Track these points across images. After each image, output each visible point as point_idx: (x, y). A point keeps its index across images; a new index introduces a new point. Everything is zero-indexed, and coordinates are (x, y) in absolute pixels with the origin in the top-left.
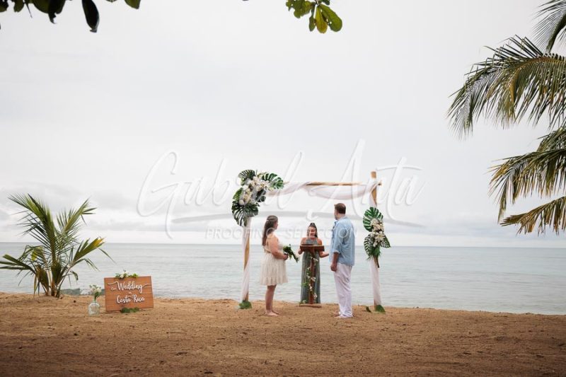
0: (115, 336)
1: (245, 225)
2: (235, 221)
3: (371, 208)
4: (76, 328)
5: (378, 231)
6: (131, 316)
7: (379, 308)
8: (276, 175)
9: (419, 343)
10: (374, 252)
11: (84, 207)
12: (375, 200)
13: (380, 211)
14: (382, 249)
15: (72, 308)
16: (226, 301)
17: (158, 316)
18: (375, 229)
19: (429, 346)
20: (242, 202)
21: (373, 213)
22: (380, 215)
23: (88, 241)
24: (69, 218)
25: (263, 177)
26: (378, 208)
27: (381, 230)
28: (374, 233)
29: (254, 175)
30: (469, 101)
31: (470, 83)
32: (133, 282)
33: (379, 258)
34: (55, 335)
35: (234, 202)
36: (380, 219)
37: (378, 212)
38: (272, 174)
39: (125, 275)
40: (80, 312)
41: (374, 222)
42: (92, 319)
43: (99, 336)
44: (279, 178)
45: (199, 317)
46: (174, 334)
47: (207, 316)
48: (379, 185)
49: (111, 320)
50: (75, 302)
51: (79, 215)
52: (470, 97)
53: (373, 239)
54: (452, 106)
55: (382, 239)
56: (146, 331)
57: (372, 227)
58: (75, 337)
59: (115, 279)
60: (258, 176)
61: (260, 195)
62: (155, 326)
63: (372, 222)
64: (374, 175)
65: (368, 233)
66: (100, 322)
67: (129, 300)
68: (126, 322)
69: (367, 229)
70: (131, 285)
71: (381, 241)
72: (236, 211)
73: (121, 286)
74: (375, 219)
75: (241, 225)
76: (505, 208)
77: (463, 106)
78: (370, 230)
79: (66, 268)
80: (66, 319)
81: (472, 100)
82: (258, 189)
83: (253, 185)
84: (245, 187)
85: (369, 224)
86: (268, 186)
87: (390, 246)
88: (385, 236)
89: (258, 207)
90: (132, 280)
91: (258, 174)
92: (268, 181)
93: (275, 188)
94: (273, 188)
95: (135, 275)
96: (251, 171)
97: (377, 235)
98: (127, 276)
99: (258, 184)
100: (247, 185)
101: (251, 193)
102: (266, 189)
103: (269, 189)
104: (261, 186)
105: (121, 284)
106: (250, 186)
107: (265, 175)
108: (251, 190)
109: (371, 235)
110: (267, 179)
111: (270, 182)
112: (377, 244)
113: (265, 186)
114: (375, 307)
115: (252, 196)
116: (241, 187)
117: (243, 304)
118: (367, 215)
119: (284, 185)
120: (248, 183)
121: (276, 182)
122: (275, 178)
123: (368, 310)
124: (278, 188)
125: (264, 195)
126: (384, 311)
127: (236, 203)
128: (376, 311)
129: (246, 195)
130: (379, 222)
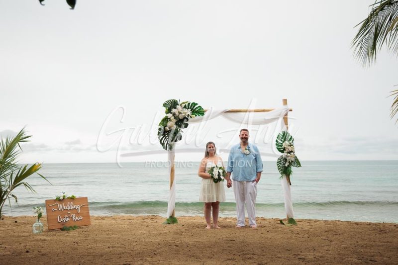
0: (63, 252)
2: (161, 145)
3: (283, 132)
4: (25, 246)
5: (290, 152)
6: (72, 233)
7: (291, 221)
8: (197, 104)
9: (330, 252)
10: (286, 171)
11: (21, 135)
12: (286, 123)
14: (292, 167)
15: (14, 228)
16: (153, 217)
17: (96, 232)
18: (287, 150)
19: (339, 254)
20: (167, 128)
21: (285, 136)
23: (26, 166)
24: (7, 146)
25: (185, 106)
26: (289, 132)
27: (292, 151)
28: (286, 154)
29: (177, 104)
30: (373, 30)
31: (374, 13)
32: (71, 203)
33: (291, 176)
34: (8, 253)
35: (159, 129)
36: (291, 142)
37: (289, 135)
38: (194, 103)
39: (64, 197)
40: (24, 232)
41: (286, 144)
42: (39, 237)
43: (49, 252)
44: (199, 106)
45: (134, 232)
46: (115, 248)
47: (140, 232)
48: (291, 111)
49: (55, 238)
50: (16, 222)
51: (15, 144)
52: (374, 27)
53: (285, 160)
54: (357, 36)
56: (89, 247)
57: (284, 149)
58: (27, 254)
59: (55, 201)
60: (181, 105)
61: (182, 122)
62: (96, 241)
63: (284, 144)
64: (285, 101)
65: (281, 154)
66: (46, 240)
67: (69, 219)
68: (69, 239)
69: (280, 151)
70: (70, 206)
71: (292, 162)
72: (161, 137)
73: (61, 206)
74: (286, 142)
75: (166, 149)
77: (368, 35)
78: (282, 152)
79: (6, 191)
80: (14, 239)
81: (376, 29)
82: (181, 117)
83: (177, 114)
84: (170, 115)
85: (282, 146)
86: (190, 114)
87: (300, 166)
88: (296, 157)
89: (181, 133)
90: (71, 201)
91: (180, 103)
92: (190, 110)
93: (196, 116)
94: (194, 116)
95: (73, 196)
96: (175, 100)
97: (289, 156)
98: (66, 198)
99: (181, 112)
100: (171, 113)
101: (175, 121)
102: (188, 117)
103: (191, 117)
104: (183, 115)
105: (61, 205)
106: (174, 115)
107: (187, 104)
108: (175, 118)
109: (284, 156)
110: (188, 108)
111: (191, 111)
112: (288, 164)
113: (187, 114)
114: (287, 220)
115: (176, 123)
116: (166, 115)
117: (170, 220)
118: (279, 138)
119: (205, 113)
120: (172, 111)
121: (197, 110)
122: (196, 106)
123: (281, 222)
124: (199, 115)
125: (187, 122)
126: (296, 224)
127: (162, 130)
128: (288, 223)
129: (170, 122)
130: (290, 145)
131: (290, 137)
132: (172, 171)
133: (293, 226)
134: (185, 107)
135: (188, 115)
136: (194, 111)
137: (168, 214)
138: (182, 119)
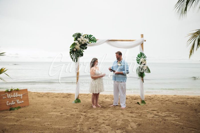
1: (77, 61)
2: (72, 59)
3: (141, 53)
5: (144, 65)
7: (143, 102)
10: (141, 75)
12: (143, 49)
14: (145, 73)
18: (143, 63)
20: (75, 49)
21: (141, 55)
22: (145, 57)
26: (144, 53)
27: (146, 64)
28: (142, 65)
29: (81, 36)
32: (17, 93)
35: (70, 50)
36: (145, 58)
38: (90, 35)
39: (11, 91)
44: (94, 37)
48: (145, 41)
53: (142, 69)
55: (146, 68)
57: (141, 63)
59: (5, 92)
60: (83, 36)
61: (84, 46)
64: (142, 36)
65: (139, 65)
67: (14, 103)
70: (16, 95)
71: (145, 70)
72: (72, 54)
74: (142, 59)
75: (74, 61)
76: (193, 53)
82: (83, 43)
83: (81, 41)
84: (76, 42)
85: (140, 61)
86: (88, 41)
87: (150, 72)
88: (148, 67)
89: (83, 52)
90: (16, 92)
91: (83, 35)
92: (88, 39)
93: (92, 42)
94: (90, 42)
95: (18, 89)
96: (79, 33)
97: (144, 67)
98: (13, 90)
99: (83, 40)
100: (77, 41)
101: (79, 45)
103: (89, 43)
104: (84, 42)
105: (9, 95)
106: (79, 41)
107: (86, 36)
108: (80, 43)
109: (141, 67)
110: (87, 38)
111: (89, 39)
112: (143, 71)
113: (86, 41)
114: (141, 101)
115: (80, 46)
116: (74, 42)
117: (76, 101)
118: (138, 56)
119: (97, 41)
120: (78, 40)
121: (92, 39)
122: (92, 37)
123: (138, 103)
124: (93, 42)
125: (86, 46)
126: (145, 103)
127: (72, 50)
128: (141, 103)
129: (77, 46)
130: (144, 60)
131: (144, 56)
133: (145, 105)
134: (85, 37)
135: (87, 42)
136: (90, 40)
137: (76, 98)
138: (83, 44)
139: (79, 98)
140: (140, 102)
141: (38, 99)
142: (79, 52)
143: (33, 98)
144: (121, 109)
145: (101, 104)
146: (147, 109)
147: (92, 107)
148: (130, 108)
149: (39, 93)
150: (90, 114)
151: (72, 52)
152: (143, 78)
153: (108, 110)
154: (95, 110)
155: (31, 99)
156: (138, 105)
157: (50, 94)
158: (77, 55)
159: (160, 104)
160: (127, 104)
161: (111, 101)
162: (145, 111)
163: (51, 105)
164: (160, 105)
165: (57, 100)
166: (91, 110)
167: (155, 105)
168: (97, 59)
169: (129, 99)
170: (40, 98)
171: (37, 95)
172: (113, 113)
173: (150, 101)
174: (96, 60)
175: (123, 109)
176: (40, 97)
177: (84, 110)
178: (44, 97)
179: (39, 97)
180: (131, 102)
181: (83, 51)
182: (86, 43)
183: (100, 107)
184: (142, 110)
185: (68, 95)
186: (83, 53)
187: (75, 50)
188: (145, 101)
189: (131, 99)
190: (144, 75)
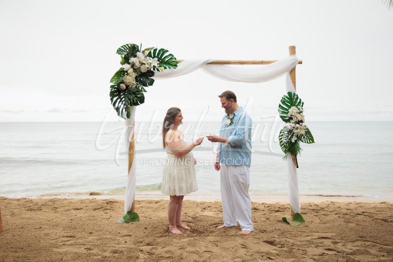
1: (128, 116)
2: (115, 111)
3: (290, 94)
5: (298, 122)
7: (297, 217)
8: (168, 51)
10: (291, 149)
12: (294, 83)
13: (299, 97)
18: (295, 119)
20: (123, 86)
21: (291, 100)
22: (300, 102)
25: (150, 52)
26: (296, 93)
27: (302, 121)
28: (293, 125)
29: (138, 51)
33: (298, 155)
35: (112, 87)
36: (299, 107)
37: (297, 98)
38: (162, 49)
41: (293, 111)
44: (170, 55)
48: (300, 63)
53: (292, 133)
55: (303, 132)
57: (291, 118)
60: (143, 52)
61: (146, 77)
63: (289, 110)
64: (293, 50)
69: (284, 120)
71: (302, 135)
72: (115, 99)
74: (294, 107)
75: (122, 116)
78: (286, 121)
82: (144, 69)
83: (138, 64)
84: (127, 67)
85: (287, 113)
86: (156, 65)
87: (313, 142)
88: (307, 129)
89: (143, 93)
91: (143, 49)
92: (156, 59)
93: (165, 68)
94: (163, 68)
96: (134, 45)
97: (297, 128)
99: (143, 62)
100: (129, 63)
101: (134, 75)
102: (154, 69)
103: (158, 70)
104: (147, 66)
106: (133, 66)
107: (152, 51)
108: (135, 70)
109: (290, 128)
110: (153, 58)
111: (158, 60)
112: (296, 139)
113: (152, 65)
114: (291, 215)
115: (136, 78)
116: (121, 66)
117: (128, 217)
118: (283, 102)
119: (178, 65)
120: (130, 61)
121: (167, 59)
122: (166, 55)
123: (285, 220)
124: (170, 68)
125: (152, 78)
126: (304, 221)
127: (115, 88)
128: (293, 220)
129: (128, 77)
130: (299, 112)
131: (298, 101)
132: (131, 147)
133: (302, 225)
134: (149, 55)
135: (154, 67)
136: (162, 62)
137: (126, 209)
138: (144, 73)
139: (135, 211)
140: (288, 217)
141: (28, 214)
142: (134, 93)
143: (13, 214)
144: (242, 235)
145: (191, 224)
146: (307, 236)
147: (168, 231)
148: (264, 231)
149: (31, 201)
150: (163, 248)
151: (116, 91)
152: (296, 156)
153: (208, 237)
154: (174, 239)
155: (9, 217)
156: (284, 225)
157: (59, 203)
158: (129, 99)
159: (341, 221)
160: (256, 222)
161: (216, 216)
162: (303, 239)
163: (61, 229)
164: (340, 225)
165: (79, 215)
166: (165, 238)
167: (327, 225)
168: (179, 110)
169: (263, 211)
170: (33, 212)
171: (24, 205)
172: (220, 244)
173: (317, 216)
174: (177, 113)
175: (246, 235)
176: (34, 210)
177: (147, 240)
178: (44, 209)
179: (31, 210)
180: (267, 219)
181: (145, 91)
182: (152, 69)
183: (188, 230)
184: (295, 236)
185: (107, 203)
186: (145, 96)
187: (125, 87)
188: (303, 216)
189: (267, 212)
190: (299, 149)
